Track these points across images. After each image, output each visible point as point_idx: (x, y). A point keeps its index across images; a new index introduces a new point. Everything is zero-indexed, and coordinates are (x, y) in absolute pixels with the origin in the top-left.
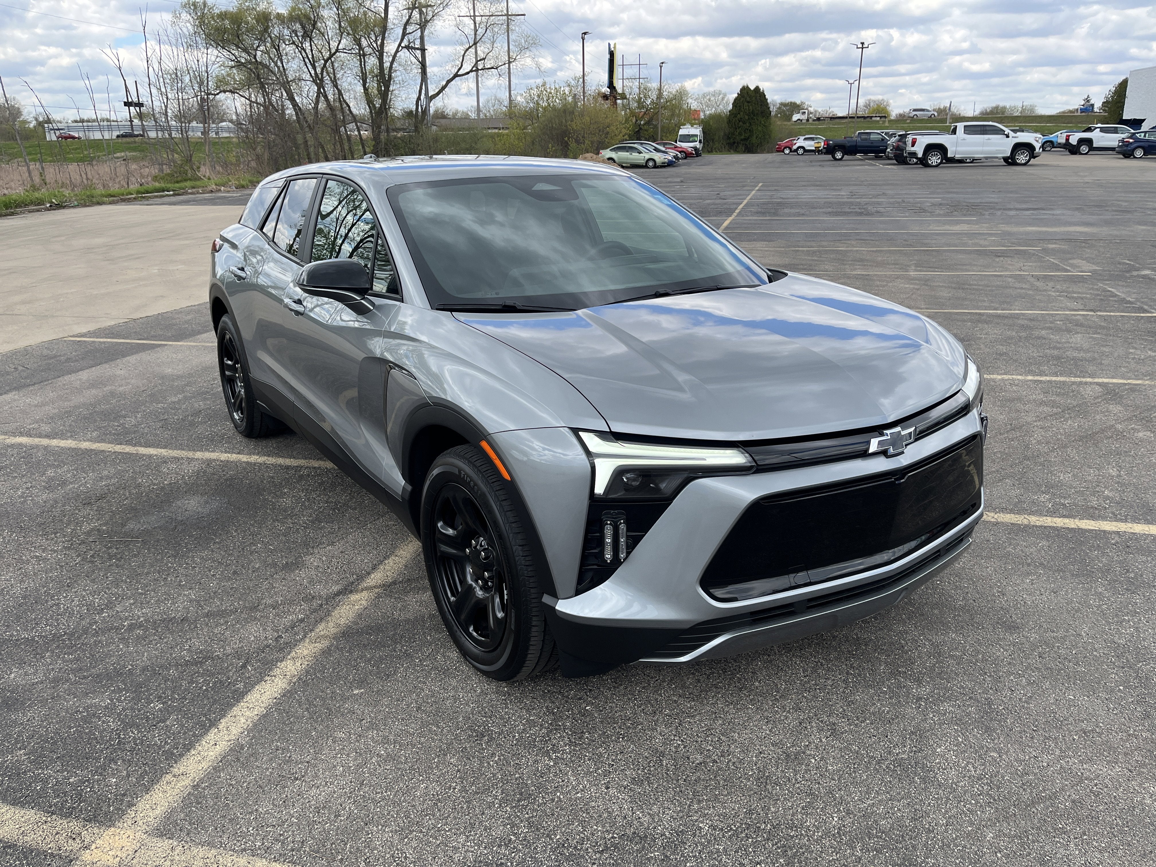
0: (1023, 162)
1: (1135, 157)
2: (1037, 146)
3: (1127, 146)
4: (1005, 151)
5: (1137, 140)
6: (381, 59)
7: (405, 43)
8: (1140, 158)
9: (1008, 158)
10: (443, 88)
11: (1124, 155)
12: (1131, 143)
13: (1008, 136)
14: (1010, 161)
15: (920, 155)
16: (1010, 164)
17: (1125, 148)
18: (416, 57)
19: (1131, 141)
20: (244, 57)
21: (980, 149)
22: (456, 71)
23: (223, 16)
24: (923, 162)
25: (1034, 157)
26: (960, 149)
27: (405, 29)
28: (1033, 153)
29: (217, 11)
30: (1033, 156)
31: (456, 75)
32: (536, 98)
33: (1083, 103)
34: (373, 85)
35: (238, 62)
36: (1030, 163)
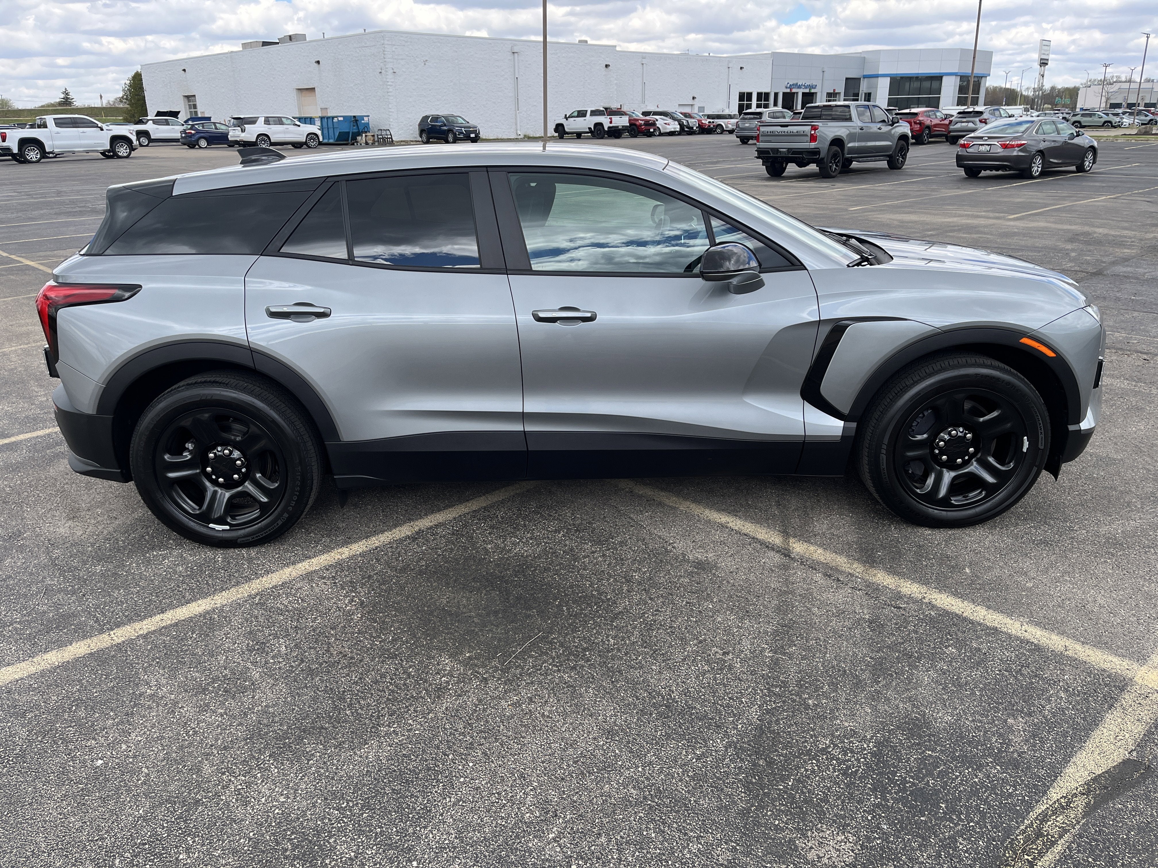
0: (125, 154)
1: (201, 148)
2: (134, 138)
3: (191, 137)
4: (102, 145)
5: (198, 132)
8: (206, 147)
9: (109, 151)
11: (188, 146)
12: (194, 135)
13: (102, 130)
14: (110, 154)
15: (15, 150)
16: (109, 157)
17: (190, 139)
19: (193, 132)
21: (78, 142)
24: (20, 158)
25: (134, 150)
26: (57, 143)
28: (132, 146)
30: (132, 149)
33: (62, 96)
36: (131, 156)
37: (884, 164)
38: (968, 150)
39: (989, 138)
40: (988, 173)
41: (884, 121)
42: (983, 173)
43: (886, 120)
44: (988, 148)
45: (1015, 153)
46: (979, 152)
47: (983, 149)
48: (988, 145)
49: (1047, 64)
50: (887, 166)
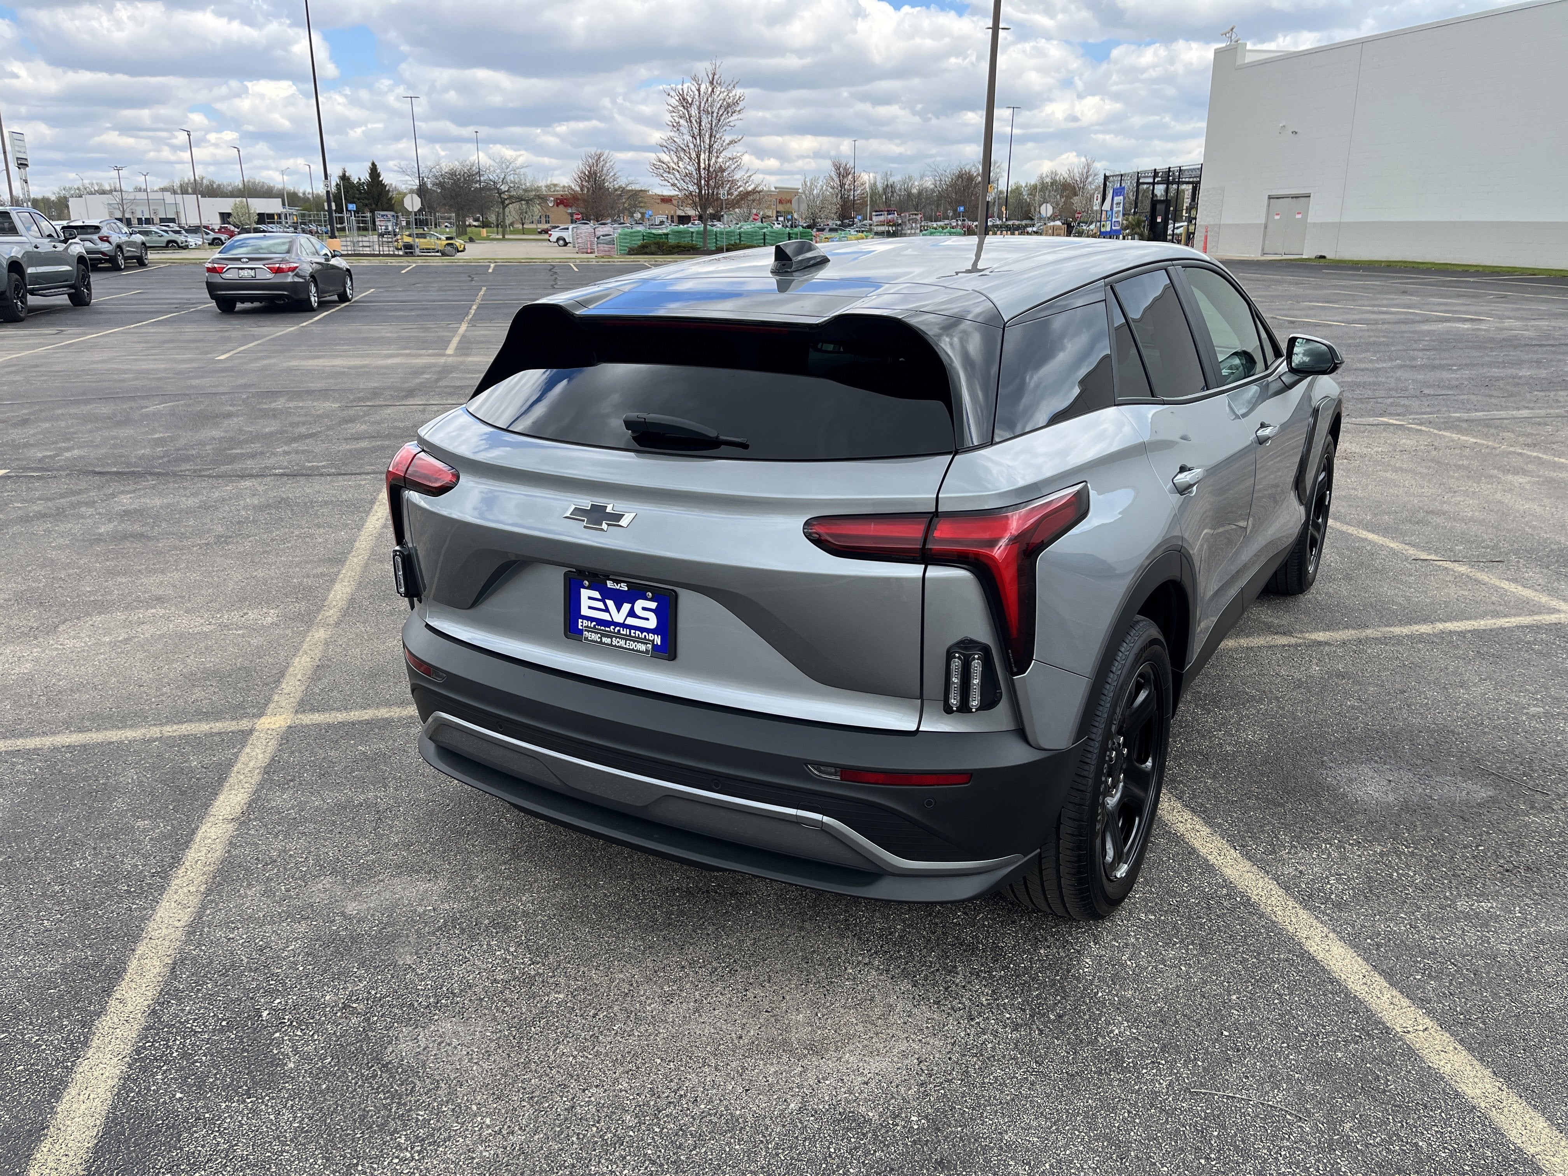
37: (63, 300)
38: (224, 276)
39: (251, 259)
40: (248, 305)
41: (50, 236)
42: (239, 306)
43: (55, 235)
44: (252, 273)
45: (289, 280)
46: (241, 279)
47: (245, 273)
48: (252, 269)
49: (26, 165)
50: (69, 302)
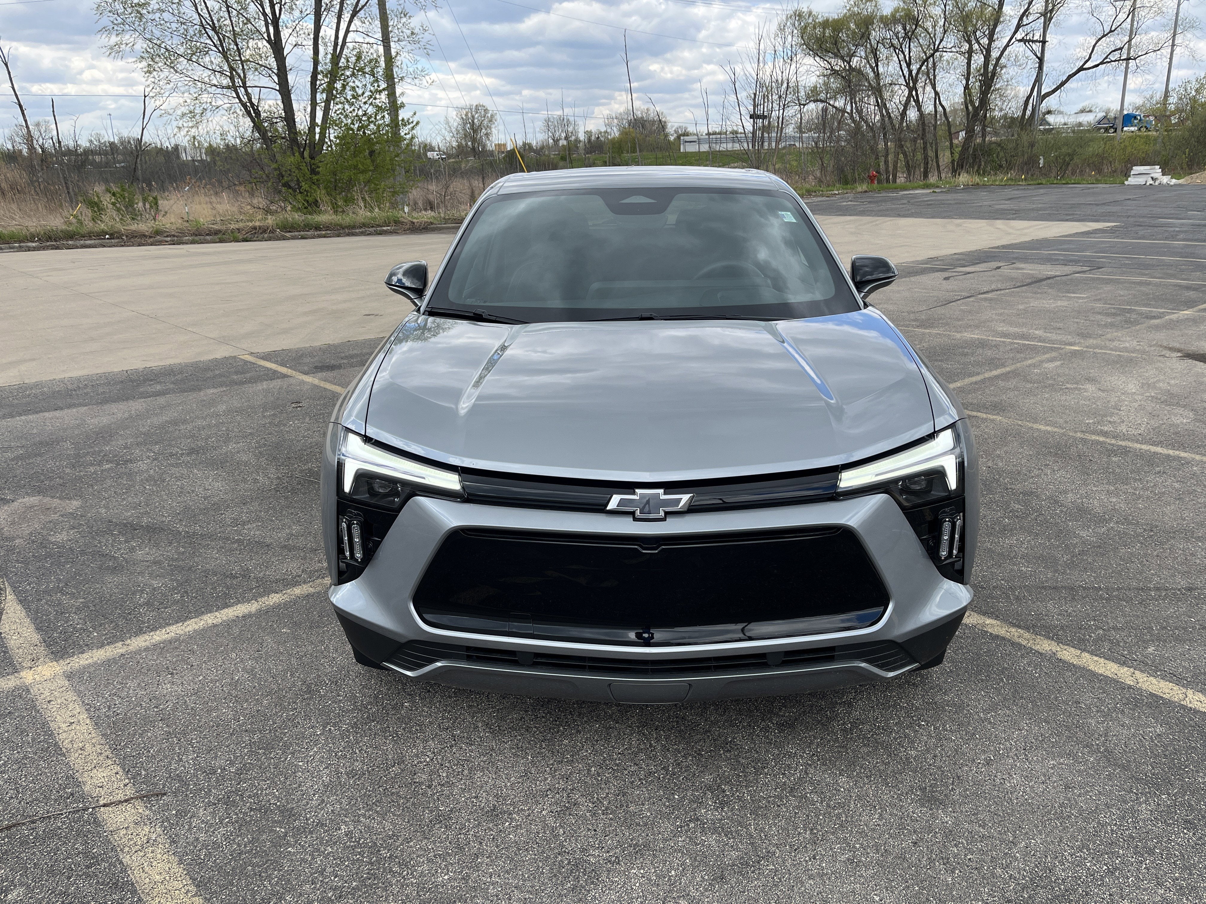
6: (987, 57)
7: (1019, 36)
10: (1063, 84)
18: (1032, 51)
20: (839, 64)
22: (1081, 64)
23: (825, 24)
27: (1021, 19)
29: (820, 19)
31: (1081, 69)
32: (1194, 93)
34: (975, 85)
35: (832, 69)
